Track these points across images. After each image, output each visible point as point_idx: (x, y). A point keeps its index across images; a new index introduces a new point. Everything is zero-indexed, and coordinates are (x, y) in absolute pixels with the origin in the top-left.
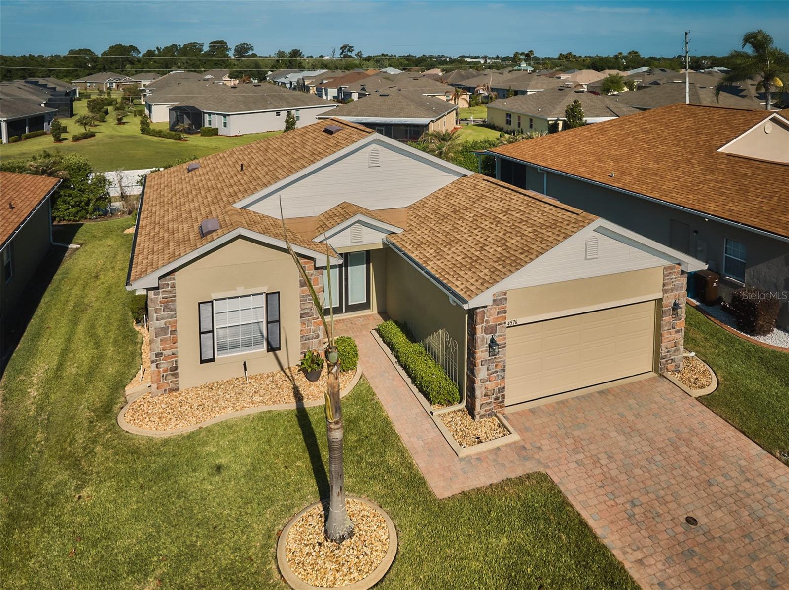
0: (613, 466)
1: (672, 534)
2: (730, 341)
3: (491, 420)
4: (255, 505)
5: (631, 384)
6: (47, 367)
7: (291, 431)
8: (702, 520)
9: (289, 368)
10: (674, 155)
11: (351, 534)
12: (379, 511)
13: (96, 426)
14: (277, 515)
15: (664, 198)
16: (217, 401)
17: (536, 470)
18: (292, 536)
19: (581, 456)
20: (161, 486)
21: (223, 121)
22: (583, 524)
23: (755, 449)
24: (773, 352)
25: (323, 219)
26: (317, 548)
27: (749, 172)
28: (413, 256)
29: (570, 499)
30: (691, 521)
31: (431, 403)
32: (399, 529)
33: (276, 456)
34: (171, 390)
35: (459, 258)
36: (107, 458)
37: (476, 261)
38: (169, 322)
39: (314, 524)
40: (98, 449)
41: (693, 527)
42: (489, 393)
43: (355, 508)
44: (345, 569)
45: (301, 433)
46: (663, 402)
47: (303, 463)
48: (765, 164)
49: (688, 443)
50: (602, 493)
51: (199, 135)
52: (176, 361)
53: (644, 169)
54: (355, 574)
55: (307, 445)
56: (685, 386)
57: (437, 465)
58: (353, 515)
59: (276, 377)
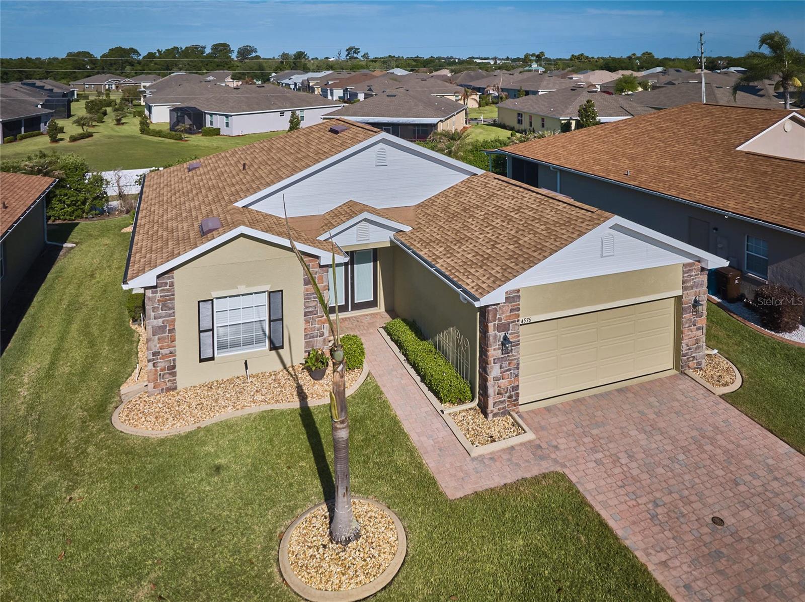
0: (634, 465)
1: (697, 535)
2: (755, 337)
3: (504, 419)
4: (256, 507)
5: (652, 382)
6: (38, 366)
7: (294, 431)
8: (729, 521)
9: (293, 367)
10: (691, 153)
11: (357, 536)
12: (387, 512)
13: (88, 426)
14: (279, 517)
15: (681, 196)
16: (216, 401)
17: (552, 469)
18: (295, 538)
19: (599, 456)
20: (157, 488)
21: (225, 121)
22: (603, 525)
23: (783, 448)
24: (799, 349)
25: (327, 217)
26: (321, 550)
27: (769, 170)
28: (421, 253)
29: (589, 498)
30: (717, 521)
31: (441, 402)
32: (408, 530)
33: (279, 456)
34: (168, 390)
35: (469, 256)
36: (100, 459)
37: (487, 259)
38: (167, 320)
39: (318, 525)
40: (91, 449)
41: (720, 527)
42: (503, 392)
43: (361, 509)
44: (351, 572)
45: (305, 432)
46: (685, 400)
47: (307, 463)
48: (785, 162)
49: (713, 441)
50: (622, 493)
51: (200, 135)
52: (174, 360)
53: (660, 167)
54: (362, 577)
55: (311, 444)
56: (708, 383)
57: (448, 465)
58: (360, 516)
59: (279, 376)
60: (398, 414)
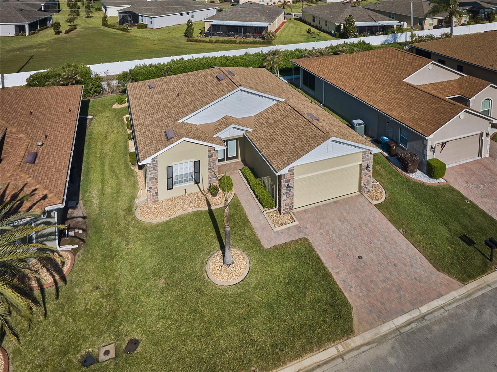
0: (334, 235)
1: (352, 262)
3: (287, 215)
4: (196, 251)
5: (348, 198)
7: (207, 220)
8: (364, 257)
9: (204, 190)
11: (233, 263)
12: (243, 254)
13: (127, 218)
14: (205, 255)
16: (175, 206)
17: (303, 237)
18: (211, 263)
19: (322, 231)
20: (159, 244)
21: (150, 21)
22: (319, 259)
23: (393, 228)
24: (414, 182)
25: (217, 124)
26: (221, 268)
27: (414, 95)
29: (316, 249)
30: (360, 257)
31: (263, 207)
32: (250, 260)
33: (202, 231)
34: (155, 201)
36: (135, 232)
38: (155, 175)
39: (219, 259)
40: (131, 228)
41: (360, 260)
42: (287, 205)
43: (233, 253)
44: (231, 275)
45: (211, 221)
46: (360, 207)
47: (213, 234)
48: (422, 92)
49: (366, 225)
50: (328, 246)
51: (136, 28)
52: (157, 190)
53: (368, 87)
54: (235, 277)
55: (214, 226)
56: (371, 199)
57: (265, 235)
58: (233, 255)
59: (199, 195)
60: (247, 213)
